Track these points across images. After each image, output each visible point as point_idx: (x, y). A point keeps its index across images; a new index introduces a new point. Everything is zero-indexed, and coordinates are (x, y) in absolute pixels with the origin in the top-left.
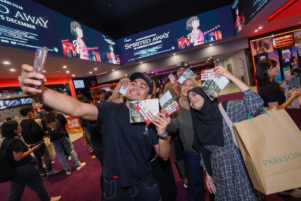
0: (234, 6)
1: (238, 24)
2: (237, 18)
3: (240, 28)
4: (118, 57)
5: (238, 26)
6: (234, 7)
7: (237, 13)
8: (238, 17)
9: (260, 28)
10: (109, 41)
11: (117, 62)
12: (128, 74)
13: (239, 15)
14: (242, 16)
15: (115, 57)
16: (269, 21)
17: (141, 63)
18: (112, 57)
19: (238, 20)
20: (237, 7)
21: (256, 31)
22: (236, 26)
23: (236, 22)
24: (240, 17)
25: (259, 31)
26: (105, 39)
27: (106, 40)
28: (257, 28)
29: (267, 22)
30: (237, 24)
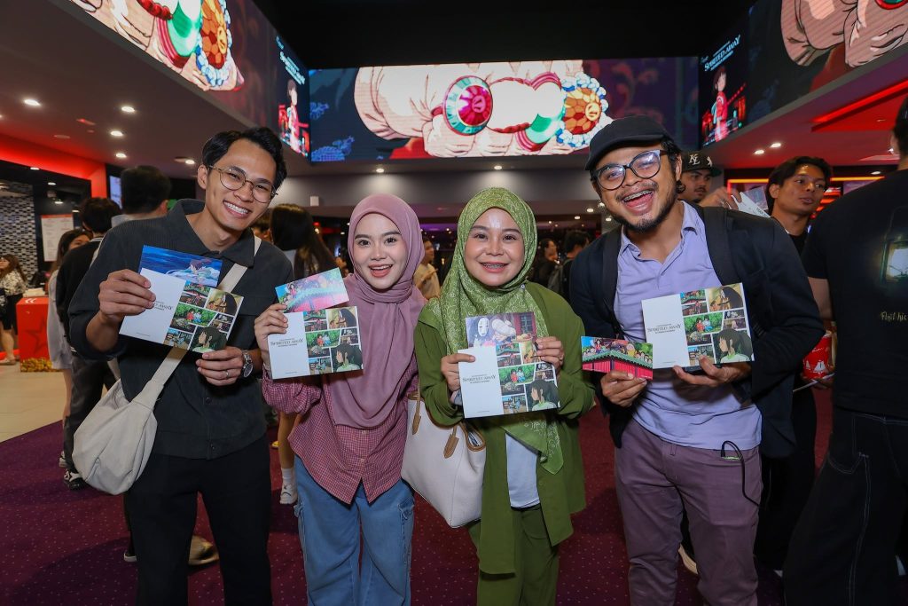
0: (713, 62)
1: (717, 119)
2: (715, 100)
3: (720, 133)
4: (305, 129)
5: (715, 126)
6: (711, 65)
7: (721, 84)
8: (721, 99)
9: (776, 145)
10: (291, 67)
11: (301, 148)
12: (321, 201)
13: (727, 92)
14: (736, 98)
15: (297, 127)
16: (815, 129)
17: (380, 170)
18: (290, 125)
19: (718, 106)
20: (723, 68)
21: (760, 152)
22: (704, 123)
23: (710, 112)
24: (727, 98)
25: (770, 153)
26: (282, 54)
27: (283, 58)
28: (765, 143)
29: (810, 129)
30: (712, 118)
